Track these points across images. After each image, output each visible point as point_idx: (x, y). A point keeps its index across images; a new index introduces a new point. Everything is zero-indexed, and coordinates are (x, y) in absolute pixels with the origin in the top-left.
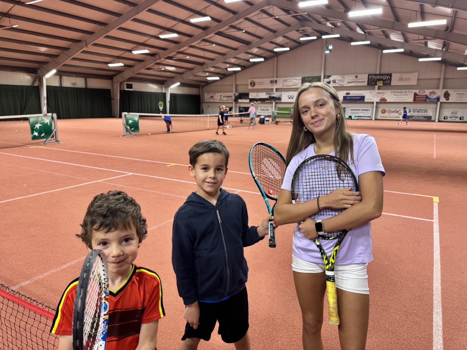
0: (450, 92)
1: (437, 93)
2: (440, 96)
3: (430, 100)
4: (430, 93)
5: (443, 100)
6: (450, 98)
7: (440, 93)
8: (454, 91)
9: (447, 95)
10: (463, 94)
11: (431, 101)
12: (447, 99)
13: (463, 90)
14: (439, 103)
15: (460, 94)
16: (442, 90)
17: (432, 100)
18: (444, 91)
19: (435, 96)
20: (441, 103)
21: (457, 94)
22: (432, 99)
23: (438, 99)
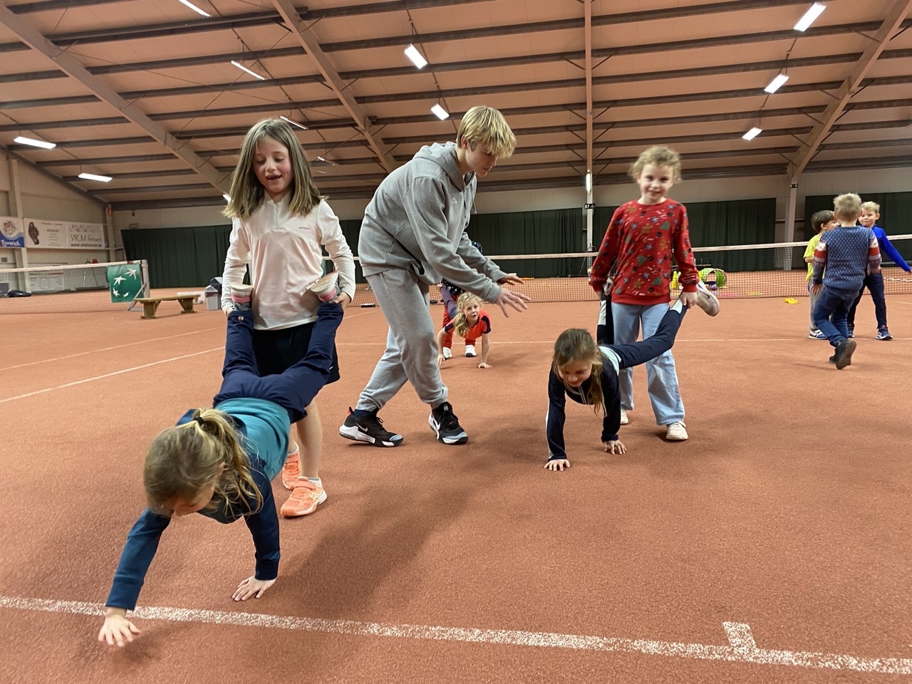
0: (37, 224)
1: (17, 226)
2: (22, 233)
3: (8, 243)
4: (5, 224)
5: (29, 243)
6: (39, 237)
7: (20, 226)
8: (44, 224)
9: (33, 232)
10: (57, 231)
11: (9, 245)
12: (35, 240)
13: (54, 222)
14: (24, 250)
15: (53, 231)
16: (23, 218)
17: (11, 244)
18: (28, 221)
19: (14, 235)
20: (29, 250)
21: (48, 230)
22: (12, 241)
23: (21, 240)
